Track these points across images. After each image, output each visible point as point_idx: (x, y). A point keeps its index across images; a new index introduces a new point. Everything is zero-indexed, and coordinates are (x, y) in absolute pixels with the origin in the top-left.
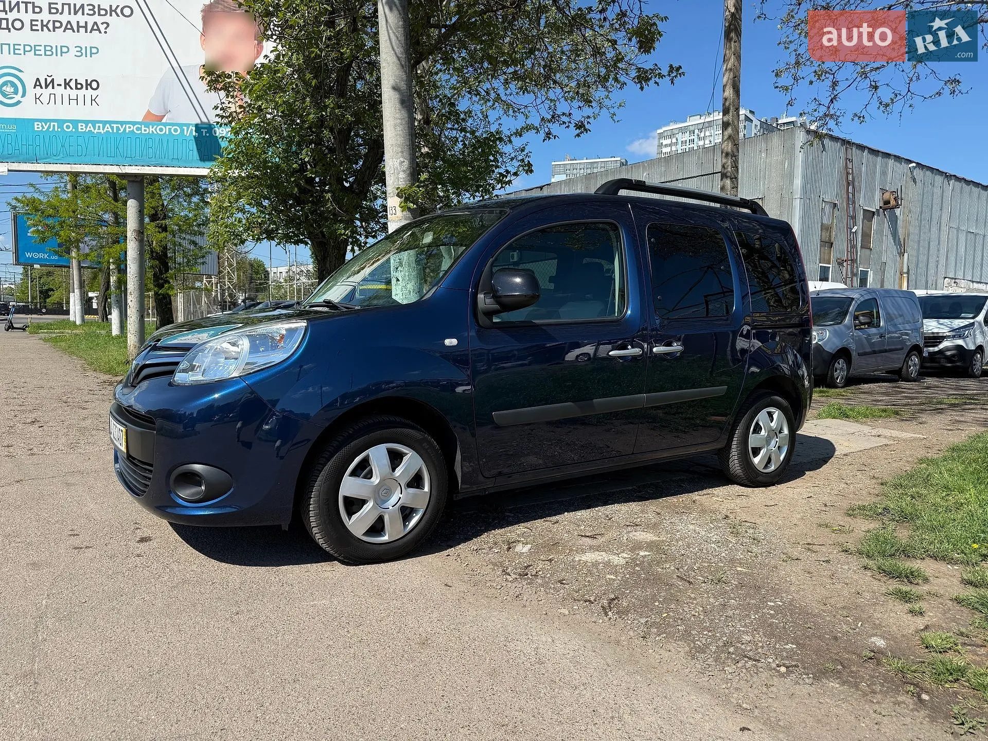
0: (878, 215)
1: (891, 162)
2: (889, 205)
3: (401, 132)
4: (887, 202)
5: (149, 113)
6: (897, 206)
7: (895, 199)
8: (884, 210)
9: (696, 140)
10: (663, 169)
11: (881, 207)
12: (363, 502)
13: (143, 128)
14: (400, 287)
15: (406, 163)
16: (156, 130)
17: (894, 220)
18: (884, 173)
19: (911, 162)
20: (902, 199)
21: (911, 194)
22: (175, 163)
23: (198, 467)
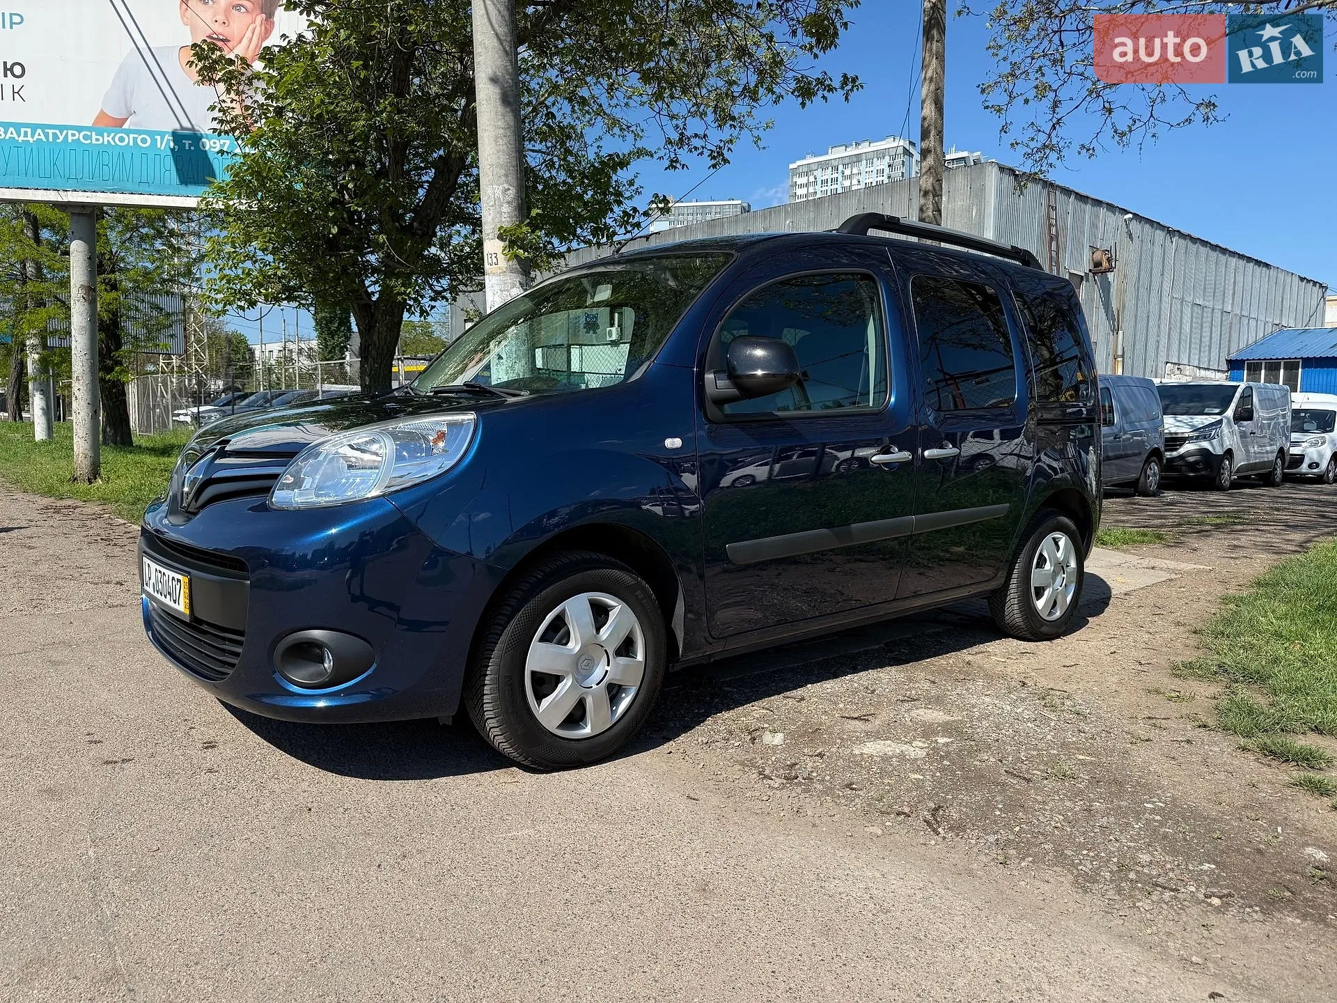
0: (1087, 280)
1: (1102, 211)
2: (1100, 268)
3: (505, 147)
4: (1098, 264)
5: (102, 113)
6: (1110, 269)
7: (1109, 260)
8: (1095, 274)
9: (840, 179)
10: (812, 215)
11: (1090, 271)
12: (557, 679)
13: (94, 137)
14: (504, 368)
15: (512, 192)
16: (113, 139)
17: (1106, 287)
18: (1094, 226)
19: (1127, 212)
20: (1116, 260)
21: (1127, 255)
22: (142, 188)
23: (317, 634)
